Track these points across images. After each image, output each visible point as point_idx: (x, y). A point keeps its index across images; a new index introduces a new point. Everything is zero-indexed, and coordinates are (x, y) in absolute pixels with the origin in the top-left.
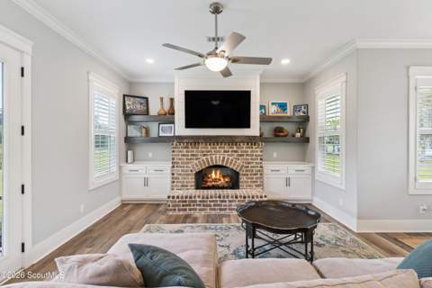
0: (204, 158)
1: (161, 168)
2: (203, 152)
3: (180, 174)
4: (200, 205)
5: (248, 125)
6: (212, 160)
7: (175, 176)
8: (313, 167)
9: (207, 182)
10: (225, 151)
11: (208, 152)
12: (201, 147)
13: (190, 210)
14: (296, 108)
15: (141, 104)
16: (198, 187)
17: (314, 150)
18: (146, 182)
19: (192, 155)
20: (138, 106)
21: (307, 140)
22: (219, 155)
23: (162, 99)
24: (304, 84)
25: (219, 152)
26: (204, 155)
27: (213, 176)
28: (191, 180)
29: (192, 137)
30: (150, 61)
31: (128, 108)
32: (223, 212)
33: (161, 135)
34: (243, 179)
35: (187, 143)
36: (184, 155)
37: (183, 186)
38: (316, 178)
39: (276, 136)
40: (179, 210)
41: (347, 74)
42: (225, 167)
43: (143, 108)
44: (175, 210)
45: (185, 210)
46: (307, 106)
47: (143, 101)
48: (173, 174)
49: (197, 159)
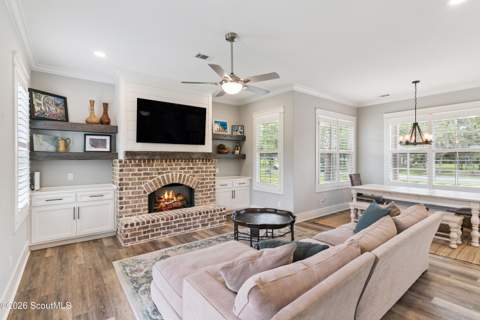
0: (160, 177)
1: (100, 193)
2: (158, 170)
3: (130, 198)
4: (164, 229)
5: (202, 142)
6: (168, 179)
7: (124, 200)
8: (251, 180)
9: (159, 203)
10: (181, 169)
11: (164, 169)
12: (156, 165)
13: (153, 236)
14: (234, 128)
15: (57, 105)
16: (151, 210)
17: (251, 165)
18: (76, 214)
19: (145, 174)
20: (53, 108)
21: (243, 157)
22: (176, 173)
23: (92, 103)
24: (241, 107)
25: (175, 169)
26: (159, 173)
27: (166, 196)
28: (145, 202)
29: (146, 153)
30: (100, 54)
31: (37, 109)
32: (187, 232)
33: (87, 149)
34: (198, 195)
35: (140, 160)
36: (135, 175)
37: (133, 211)
38: (255, 188)
39: (219, 153)
40: (140, 239)
41: (284, 107)
42: (182, 185)
43: (60, 111)
44: (134, 239)
45: (147, 237)
46: (243, 127)
47: (59, 101)
48: (121, 198)
49: (151, 178)
